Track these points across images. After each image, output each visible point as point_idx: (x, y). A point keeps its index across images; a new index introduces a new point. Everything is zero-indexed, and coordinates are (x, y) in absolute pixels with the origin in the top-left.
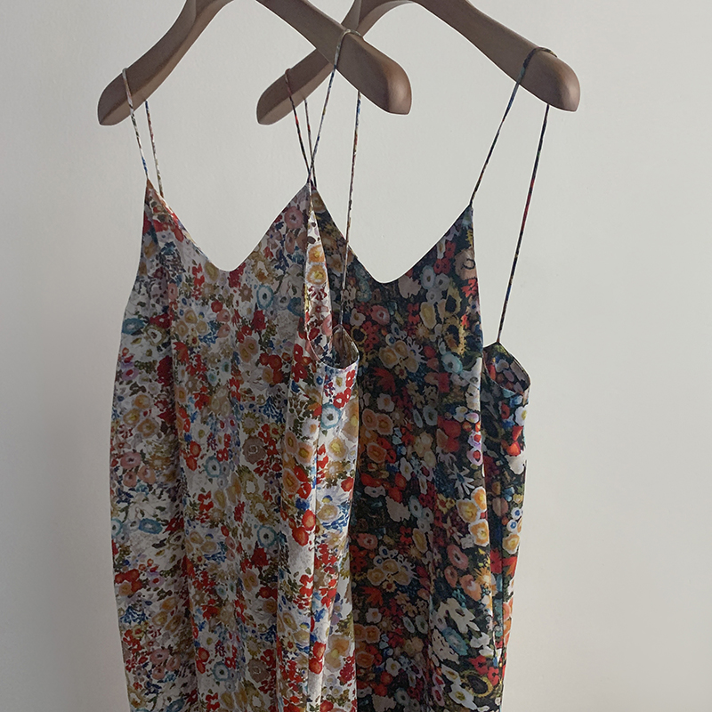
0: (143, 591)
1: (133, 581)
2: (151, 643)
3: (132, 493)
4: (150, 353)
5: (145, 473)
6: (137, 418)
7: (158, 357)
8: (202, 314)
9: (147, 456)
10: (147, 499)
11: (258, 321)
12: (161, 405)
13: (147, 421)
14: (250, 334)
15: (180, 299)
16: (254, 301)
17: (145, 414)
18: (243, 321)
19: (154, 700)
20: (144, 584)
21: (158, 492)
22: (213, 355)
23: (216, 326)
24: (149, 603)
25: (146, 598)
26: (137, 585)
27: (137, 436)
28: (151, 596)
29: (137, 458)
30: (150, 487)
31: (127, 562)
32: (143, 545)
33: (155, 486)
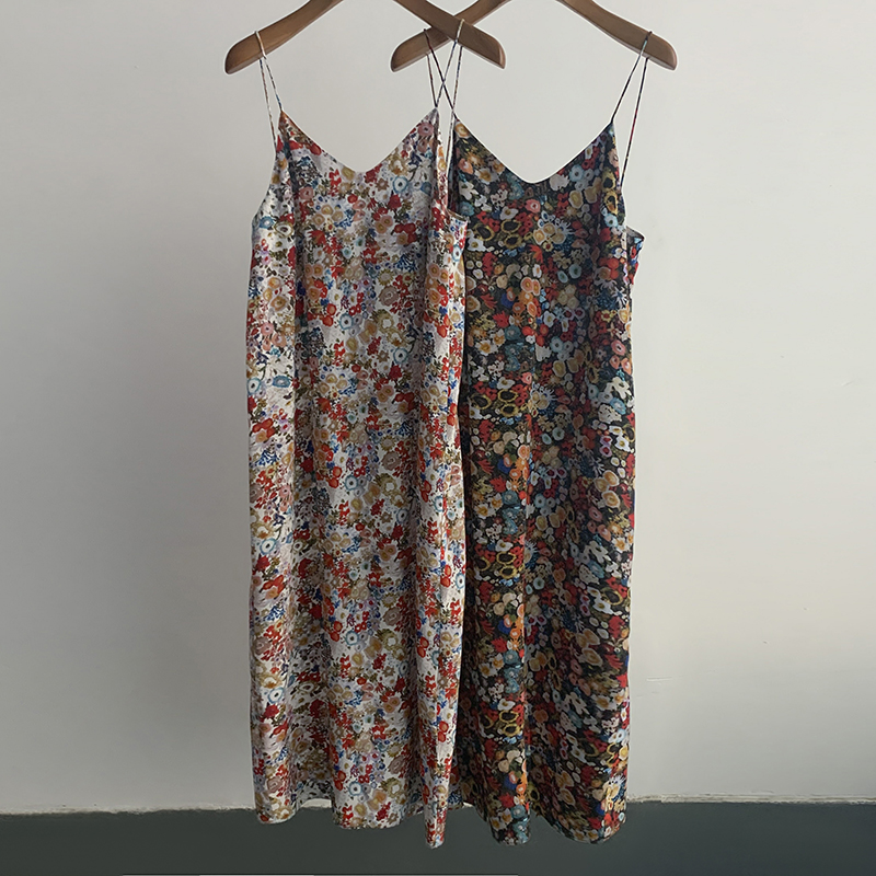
0: (275, 436)
1: (268, 429)
2: (280, 480)
3: (268, 356)
4: (280, 244)
5: (278, 339)
6: (270, 295)
7: (290, 245)
8: (339, 206)
9: (279, 326)
10: (279, 360)
11: (393, 202)
12: (290, 284)
13: (278, 297)
14: (386, 212)
15: (316, 198)
16: (389, 190)
17: (276, 292)
18: (380, 205)
19: (280, 529)
20: (276, 431)
21: (288, 353)
22: (348, 235)
23: (350, 213)
24: (279, 446)
25: (278, 442)
26: (270, 432)
27: (271, 310)
28: (282, 440)
29: (271, 328)
30: (282, 350)
31: (264, 413)
32: (276, 398)
33: (286, 349)
